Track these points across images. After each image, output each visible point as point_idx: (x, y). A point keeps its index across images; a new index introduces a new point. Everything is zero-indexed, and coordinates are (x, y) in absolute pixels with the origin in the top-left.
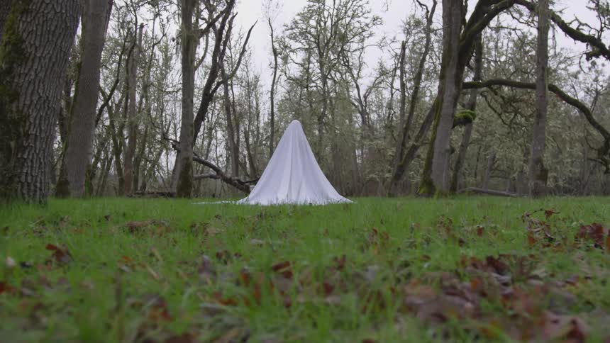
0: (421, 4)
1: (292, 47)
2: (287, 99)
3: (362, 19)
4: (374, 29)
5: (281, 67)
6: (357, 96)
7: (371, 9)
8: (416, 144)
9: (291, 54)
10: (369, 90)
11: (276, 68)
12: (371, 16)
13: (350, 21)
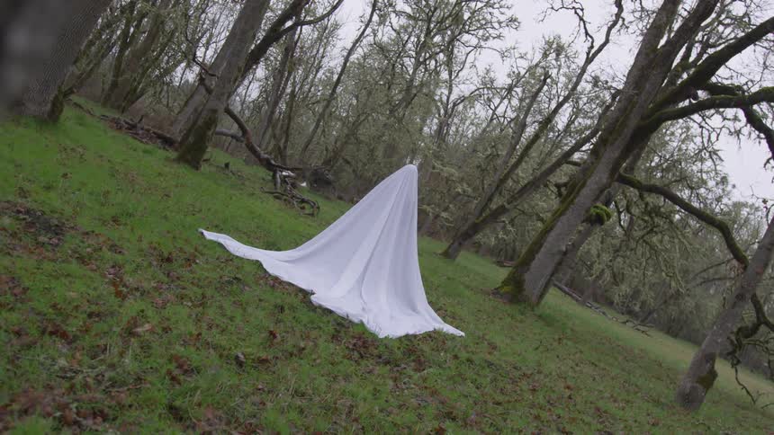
0: (587, 34)
1: (398, 8)
2: (359, 64)
3: (496, 12)
4: (505, 31)
5: (374, 25)
6: (444, 99)
7: (512, 5)
8: (507, 206)
9: (393, 15)
10: (463, 99)
11: (367, 26)
12: (509, 13)
13: (482, 8)
